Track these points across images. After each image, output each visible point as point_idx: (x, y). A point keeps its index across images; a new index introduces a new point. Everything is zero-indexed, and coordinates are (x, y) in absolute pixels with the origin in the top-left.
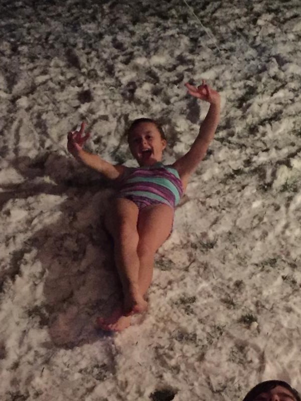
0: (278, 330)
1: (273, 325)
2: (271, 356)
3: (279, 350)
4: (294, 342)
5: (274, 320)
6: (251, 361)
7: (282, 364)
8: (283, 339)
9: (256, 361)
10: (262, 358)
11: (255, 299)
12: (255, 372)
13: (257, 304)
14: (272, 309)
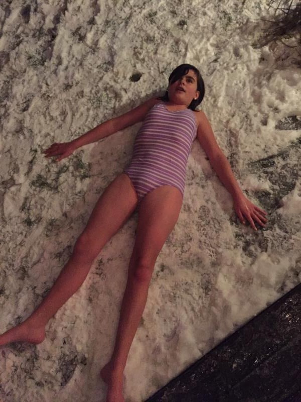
0: (197, 28)
1: (195, 25)
2: (191, 46)
3: (196, 42)
4: (205, 35)
5: (196, 22)
6: (180, 51)
7: (196, 50)
8: (199, 34)
9: (183, 50)
10: (186, 49)
11: (188, 8)
12: (182, 58)
13: (189, 12)
14: (196, 14)
